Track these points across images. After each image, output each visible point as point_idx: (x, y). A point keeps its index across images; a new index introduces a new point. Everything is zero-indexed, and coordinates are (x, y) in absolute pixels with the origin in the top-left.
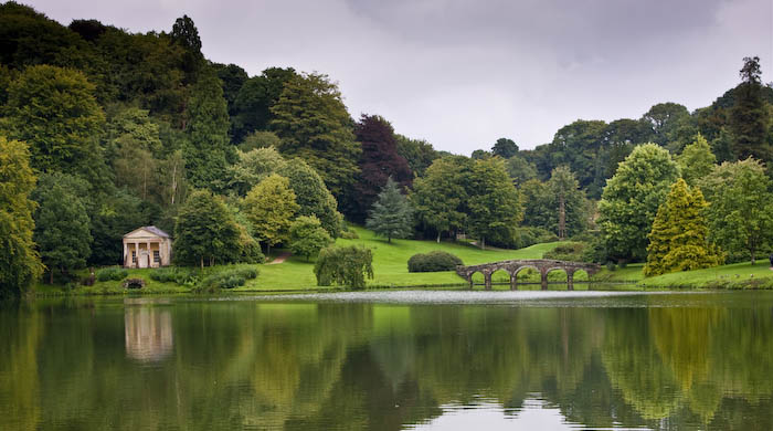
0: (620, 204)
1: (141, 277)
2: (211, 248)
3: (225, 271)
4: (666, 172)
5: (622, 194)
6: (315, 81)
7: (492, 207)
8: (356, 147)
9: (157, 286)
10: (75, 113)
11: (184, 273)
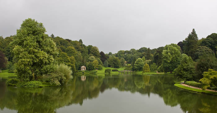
0: (137, 64)
1: (84, 72)
2: (92, 68)
3: (94, 71)
4: (142, 61)
5: (137, 63)
6: (95, 47)
7: (117, 63)
8: (100, 55)
9: (86, 73)
10: (74, 52)
11: (89, 71)
